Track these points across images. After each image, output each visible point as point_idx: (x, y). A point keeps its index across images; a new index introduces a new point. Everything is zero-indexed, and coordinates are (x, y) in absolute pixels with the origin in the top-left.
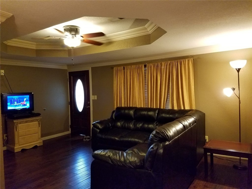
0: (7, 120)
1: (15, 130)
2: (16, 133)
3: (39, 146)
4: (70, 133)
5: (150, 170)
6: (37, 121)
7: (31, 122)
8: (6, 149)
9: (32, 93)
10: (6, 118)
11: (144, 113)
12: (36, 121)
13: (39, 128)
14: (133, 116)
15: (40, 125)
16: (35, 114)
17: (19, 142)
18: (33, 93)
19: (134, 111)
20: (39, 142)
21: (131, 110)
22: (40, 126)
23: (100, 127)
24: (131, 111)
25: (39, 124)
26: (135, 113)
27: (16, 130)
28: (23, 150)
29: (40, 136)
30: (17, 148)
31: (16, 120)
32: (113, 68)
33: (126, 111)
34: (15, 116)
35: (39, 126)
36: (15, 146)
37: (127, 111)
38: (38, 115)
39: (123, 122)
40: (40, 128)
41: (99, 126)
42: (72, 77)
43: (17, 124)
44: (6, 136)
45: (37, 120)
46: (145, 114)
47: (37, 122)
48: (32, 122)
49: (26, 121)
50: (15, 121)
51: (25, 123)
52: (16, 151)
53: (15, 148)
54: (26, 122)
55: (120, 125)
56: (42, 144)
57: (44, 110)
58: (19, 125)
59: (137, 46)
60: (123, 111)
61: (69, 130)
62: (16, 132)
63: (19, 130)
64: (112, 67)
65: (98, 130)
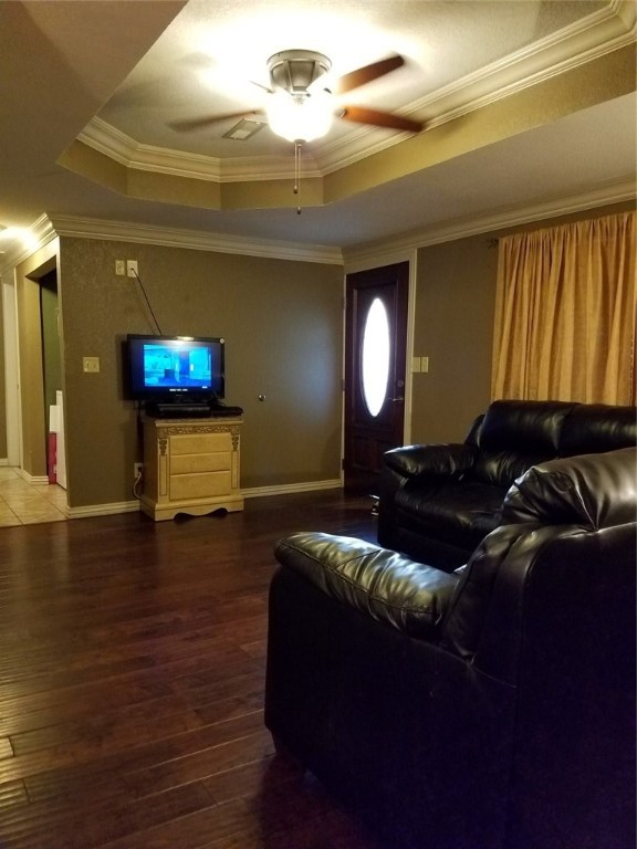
0: (143, 421)
1: (159, 451)
2: (162, 462)
3: (232, 513)
4: (343, 485)
5: (464, 653)
6: (230, 431)
7: (210, 432)
8: (138, 509)
9: (219, 340)
10: (143, 413)
11: (605, 427)
12: (226, 431)
13: (235, 453)
14: (555, 442)
15: (239, 446)
16: (225, 408)
17: (169, 490)
18: (222, 341)
19: (561, 417)
20: (232, 500)
21: (551, 415)
22: (238, 448)
23: (409, 468)
24: (548, 420)
25: (235, 439)
26: (565, 426)
27: (163, 453)
28: (182, 518)
29: (236, 480)
30: (164, 509)
31: (163, 421)
32: (497, 241)
33: (529, 419)
34: (163, 407)
35: (235, 449)
36: (157, 502)
37: (533, 418)
38: (236, 412)
39: (508, 463)
40: (237, 455)
41: (405, 464)
42: (355, 292)
43: (167, 433)
44: (140, 469)
45: (229, 429)
46: (607, 432)
47: (228, 434)
48: (213, 431)
49: (194, 427)
50: (159, 423)
51: (191, 432)
52: (158, 517)
53: (157, 506)
54: (195, 430)
55: (495, 471)
56: (240, 507)
57: (261, 400)
58: (173, 437)
59: (574, 111)
60: (513, 419)
61: (338, 477)
62: (163, 458)
63: (173, 451)
64: (492, 240)
65: (403, 481)
